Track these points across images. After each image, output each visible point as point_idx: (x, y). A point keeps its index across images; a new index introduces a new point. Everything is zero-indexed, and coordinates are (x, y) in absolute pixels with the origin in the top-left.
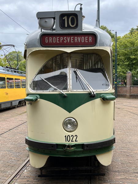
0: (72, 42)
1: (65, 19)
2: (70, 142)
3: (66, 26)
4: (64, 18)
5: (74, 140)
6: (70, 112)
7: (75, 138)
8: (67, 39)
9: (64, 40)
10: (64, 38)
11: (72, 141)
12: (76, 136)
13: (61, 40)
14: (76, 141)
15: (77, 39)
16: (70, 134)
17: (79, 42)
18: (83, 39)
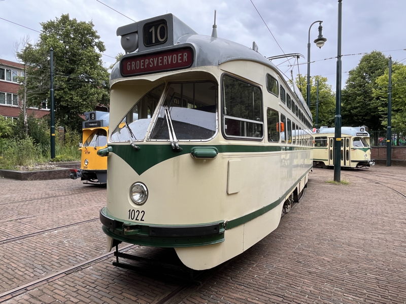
0: (160, 65)
1: (152, 31)
2: (134, 220)
3: (154, 42)
4: (150, 31)
5: (139, 218)
6: (140, 174)
7: (141, 215)
8: (153, 62)
9: (149, 63)
10: (149, 61)
11: (136, 219)
12: (143, 212)
13: (146, 63)
14: (141, 220)
15: (167, 59)
16: (136, 207)
17: (170, 63)
18: (175, 59)
